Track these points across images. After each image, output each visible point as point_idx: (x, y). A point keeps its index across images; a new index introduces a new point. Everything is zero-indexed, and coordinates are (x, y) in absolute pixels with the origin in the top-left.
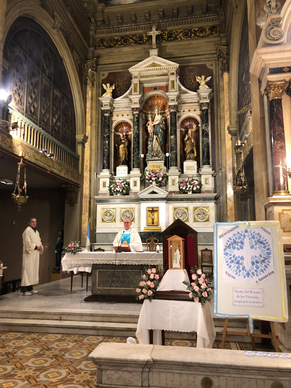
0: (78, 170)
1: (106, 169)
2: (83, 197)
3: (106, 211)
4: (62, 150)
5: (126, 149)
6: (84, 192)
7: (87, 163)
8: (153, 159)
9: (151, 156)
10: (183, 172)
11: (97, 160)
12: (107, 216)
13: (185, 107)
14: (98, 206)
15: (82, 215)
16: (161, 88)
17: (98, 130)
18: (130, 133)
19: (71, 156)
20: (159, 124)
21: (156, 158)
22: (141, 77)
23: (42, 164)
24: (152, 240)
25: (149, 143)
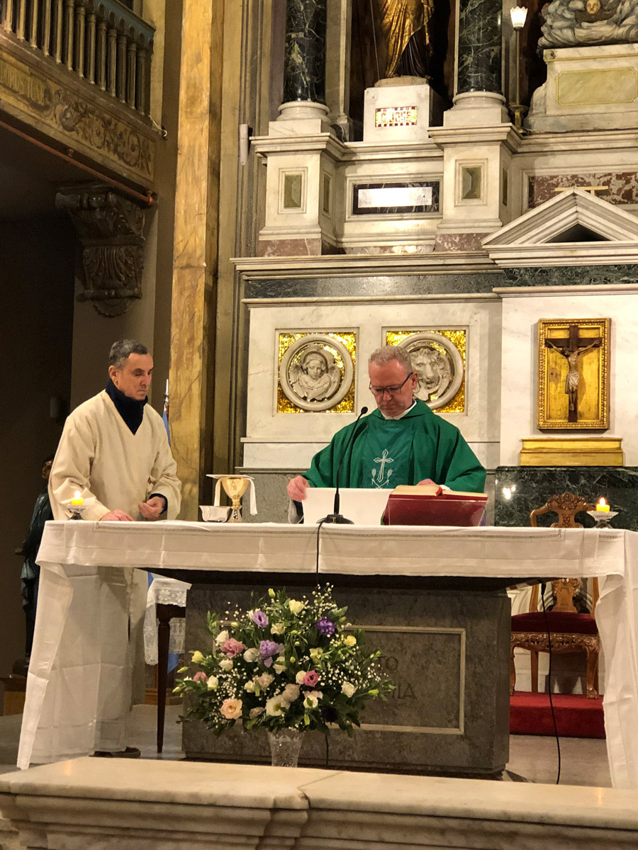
0: (147, 110)
1: (304, 99)
2: (176, 264)
3: (303, 346)
6: (179, 237)
7: (195, 70)
8: (581, 33)
9: (568, 15)
11: (254, 53)
12: (306, 371)
14: (256, 314)
15: (168, 368)
19: (107, 24)
21: (603, 29)
24: (567, 512)
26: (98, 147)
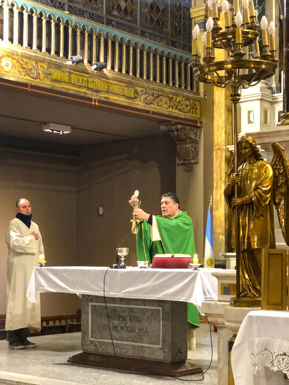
0: (198, 89)
4: (138, 50)
19: (172, 59)
23: (72, 89)
26: (166, 109)
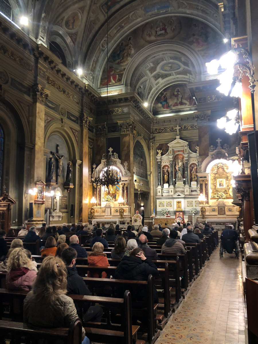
0: (149, 186)
1: (160, 185)
3: (161, 202)
4: (144, 181)
5: (167, 176)
6: (151, 195)
7: (152, 183)
8: (178, 181)
9: (178, 179)
10: (191, 186)
11: (156, 181)
12: (161, 204)
13: (191, 159)
14: (157, 200)
15: (151, 204)
16: (181, 151)
17: (156, 168)
18: (169, 169)
19: (147, 181)
20: (180, 166)
21: (180, 181)
22: (173, 147)
25: (177, 174)
